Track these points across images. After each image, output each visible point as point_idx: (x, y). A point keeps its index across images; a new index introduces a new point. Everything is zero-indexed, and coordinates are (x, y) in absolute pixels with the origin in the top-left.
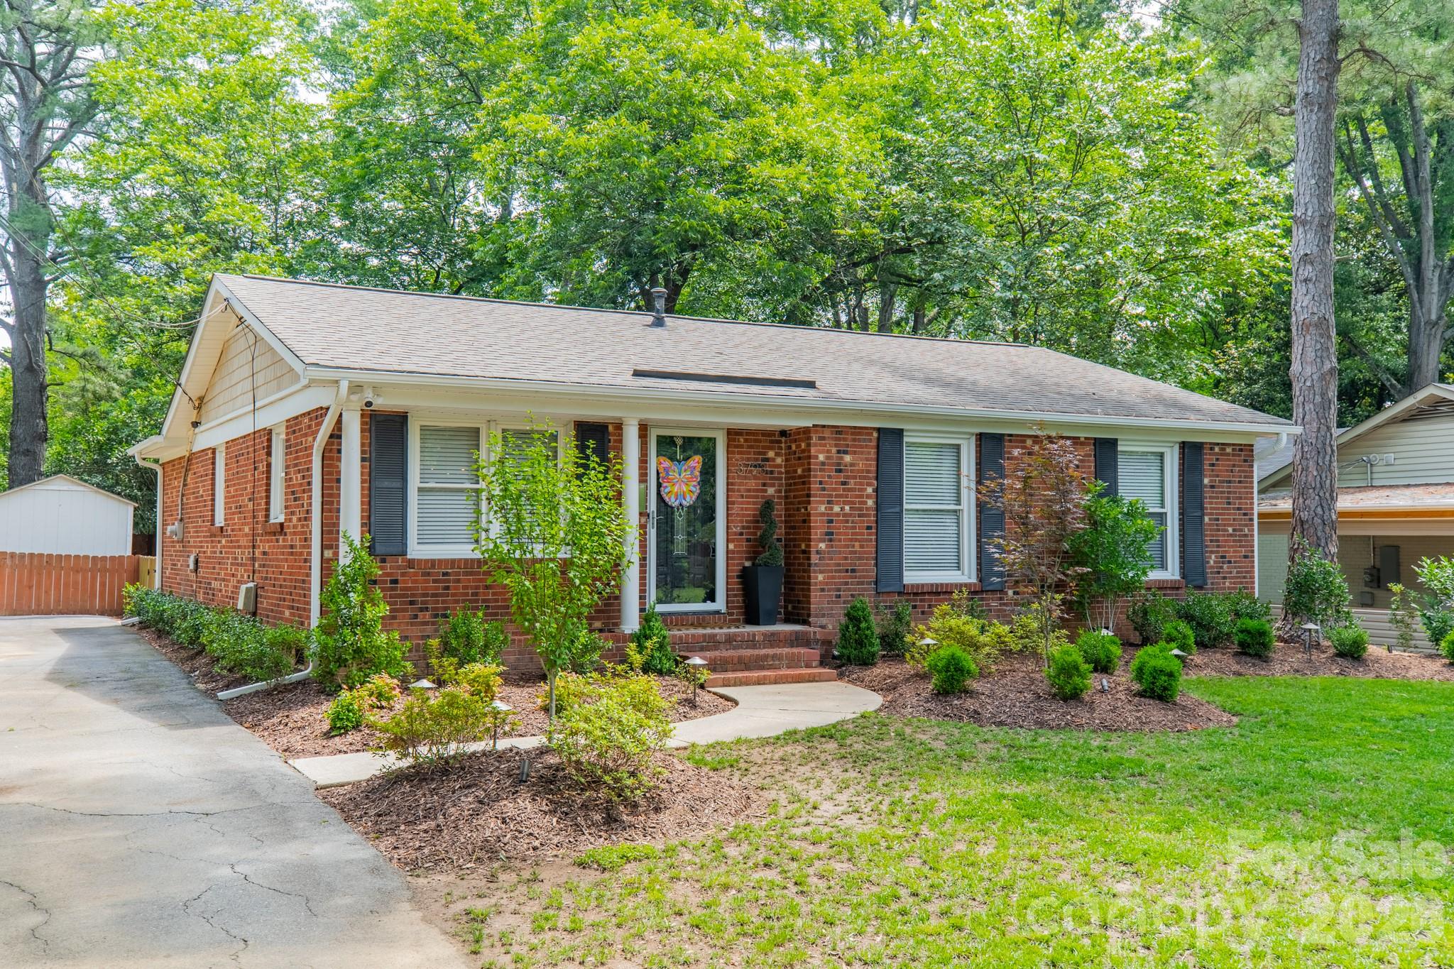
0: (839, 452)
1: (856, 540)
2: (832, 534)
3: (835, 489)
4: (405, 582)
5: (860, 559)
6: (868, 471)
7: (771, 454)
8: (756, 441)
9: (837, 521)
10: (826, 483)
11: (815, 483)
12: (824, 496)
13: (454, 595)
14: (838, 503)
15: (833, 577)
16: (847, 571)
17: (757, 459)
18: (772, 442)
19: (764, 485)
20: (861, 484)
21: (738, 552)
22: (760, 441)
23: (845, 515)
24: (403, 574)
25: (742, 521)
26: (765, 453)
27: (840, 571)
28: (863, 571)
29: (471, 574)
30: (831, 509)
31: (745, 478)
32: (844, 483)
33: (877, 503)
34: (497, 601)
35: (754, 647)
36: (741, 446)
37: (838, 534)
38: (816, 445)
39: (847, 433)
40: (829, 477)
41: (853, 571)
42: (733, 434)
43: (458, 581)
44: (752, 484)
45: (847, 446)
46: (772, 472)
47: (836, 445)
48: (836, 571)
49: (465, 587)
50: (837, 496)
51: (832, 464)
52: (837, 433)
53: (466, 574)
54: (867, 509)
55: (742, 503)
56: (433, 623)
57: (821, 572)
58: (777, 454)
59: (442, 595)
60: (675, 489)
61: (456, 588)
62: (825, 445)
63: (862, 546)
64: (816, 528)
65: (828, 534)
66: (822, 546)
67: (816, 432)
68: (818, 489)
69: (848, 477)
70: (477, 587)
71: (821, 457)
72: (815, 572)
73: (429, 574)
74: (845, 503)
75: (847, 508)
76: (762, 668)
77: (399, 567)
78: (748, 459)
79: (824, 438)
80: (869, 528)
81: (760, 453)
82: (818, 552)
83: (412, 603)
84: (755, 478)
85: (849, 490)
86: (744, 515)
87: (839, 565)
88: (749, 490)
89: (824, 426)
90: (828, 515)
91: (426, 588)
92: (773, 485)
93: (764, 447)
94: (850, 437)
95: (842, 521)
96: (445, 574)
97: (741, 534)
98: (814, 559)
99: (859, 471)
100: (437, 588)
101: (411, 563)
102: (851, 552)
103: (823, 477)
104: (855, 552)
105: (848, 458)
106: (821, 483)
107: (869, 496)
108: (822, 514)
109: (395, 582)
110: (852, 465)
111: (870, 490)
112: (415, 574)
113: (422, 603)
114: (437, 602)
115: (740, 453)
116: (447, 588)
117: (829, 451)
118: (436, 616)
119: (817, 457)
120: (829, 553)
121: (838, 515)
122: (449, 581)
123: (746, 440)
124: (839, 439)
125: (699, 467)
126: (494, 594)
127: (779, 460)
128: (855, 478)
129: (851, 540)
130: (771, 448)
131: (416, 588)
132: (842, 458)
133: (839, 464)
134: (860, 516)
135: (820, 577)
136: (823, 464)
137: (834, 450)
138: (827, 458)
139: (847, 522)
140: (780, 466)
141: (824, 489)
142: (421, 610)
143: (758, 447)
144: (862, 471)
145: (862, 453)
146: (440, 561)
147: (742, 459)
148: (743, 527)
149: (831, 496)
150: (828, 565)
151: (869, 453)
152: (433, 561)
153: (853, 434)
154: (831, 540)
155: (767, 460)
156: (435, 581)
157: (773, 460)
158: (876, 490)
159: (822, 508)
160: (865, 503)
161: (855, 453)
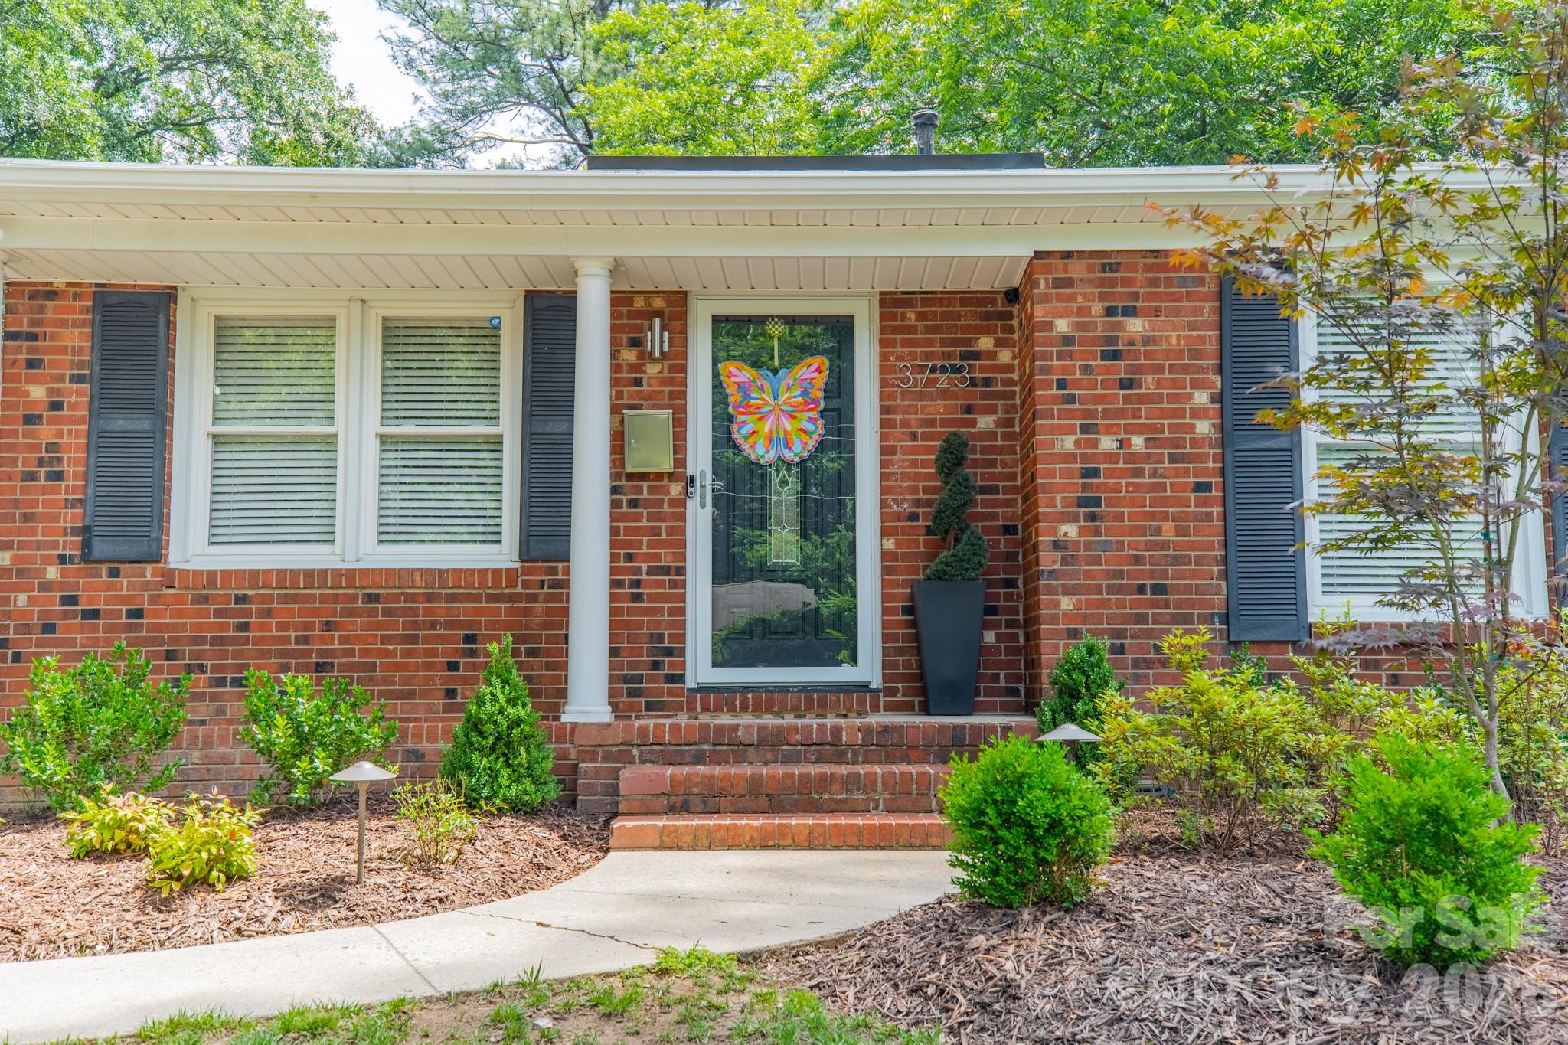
0: (1110, 312)
1: (1165, 517)
2: (1097, 502)
3: (1100, 400)
4: (156, 614)
5: (1176, 560)
6: (1195, 354)
7: (985, 343)
8: (946, 316)
9: (1110, 473)
10: (1077, 384)
11: (1048, 385)
12: (1071, 415)
13: (258, 641)
14: (1109, 430)
15: (1103, 604)
16: (1141, 589)
17: (948, 356)
18: (987, 316)
19: (968, 409)
20: (1175, 384)
21: (906, 557)
22: (958, 316)
23: (1131, 458)
24: (153, 600)
25: (914, 490)
26: (968, 342)
27: (1120, 589)
28: (1188, 589)
29: (295, 598)
30: (1095, 444)
31: (921, 396)
32: (1125, 384)
33: (1221, 428)
34: (349, 653)
35: (839, 758)
36: (911, 329)
37: (1117, 502)
38: (1046, 298)
39: (1132, 267)
40: (1086, 369)
41: (1158, 589)
42: (892, 304)
43: (269, 613)
44: (938, 408)
45: (1135, 296)
46: (987, 382)
47: (1102, 297)
48: (1110, 589)
49: (282, 626)
50: (1106, 414)
51: (1094, 341)
52: (1104, 268)
53: (285, 599)
54: (1195, 443)
55: (914, 450)
56: (214, 697)
57: (1067, 591)
58: (1000, 343)
59: (233, 641)
60: (767, 426)
61: (263, 627)
62: (1072, 298)
63: (1181, 531)
64: (1051, 488)
65: (1082, 502)
66: (1070, 530)
67: (1047, 269)
68: (1054, 400)
69: (1138, 369)
70: (307, 626)
71: (1062, 326)
72: (1051, 591)
73: (206, 599)
74: (1131, 429)
75: (1137, 441)
76: (815, 808)
77: (145, 586)
78: (927, 356)
79: (1069, 283)
80: (1199, 487)
81: (955, 342)
82: (1057, 545)
83: (170, 655)
84: (945, 394)
85: (1142, 399)
86: (917, 477)
87: (1119, 574)
88: (931, 423)
89: (1069, 255)
90: (1084, 458)
91: (199, 627)
92: (992, 410)
93: (966, 329)
94: (1141, 276)
95: (1123, 473)
96: (238, 599)
97: (914, 517)
98: (1049, 560)
99: (1168, 354)
100: (224, 627)
101: (169, 578)
102: (1152, 546)
103: (1065, 370)
104: (1164, 545)
105: (1136, 326)
106: (1062, 384)
107: (1198, 414)
108: (1069, 457)
109: (138, 613)
110: (1147, 340)
111: (1201, 398)
112: (180, 599)
113: (194, 655)
114: (224, 655)
115: (905, 343)
116: (245, 627)
117: (1082, 312)
118: (221, 682)
119: (1049, 326)
120: (1088, 546)
121: (1111, 457)
122: (248, 613)
123: (921, 316)
124: (1113, 283)
125: (821, 380)
126: (343, 640)
127: (1005, 356)
128: (1159, 369)
129: (1152, 516)
130: (987, 331)
131: (182, 627)
132: (1120, 326)
133: (1112, 340)
134: (1173, 459)
135: (1067, 604)
136: (1067, 340)
137: (1097, 308)
138: (1079, 326)
139: (1139, 473)
140: (1009, 368)
141: (1072, 399)
142: (189, 669)
143: (953, 329)
144: (1179, 354)
145: (1177, 312)
146: (226, 573)
147: (913, 356)
148: (918, 503)
149: (1092, 414)
150: (1088, 575)
151: (1198, 311)
152: (212, 575)
153: (1148, 268)
154: (1092, 517)
155: (976, 355)
156: (219, 613)
157: (992, 355)
158: (1218, 398)
159: (1068, 443)
160: (1192, 428)
161: (1156, 312)
